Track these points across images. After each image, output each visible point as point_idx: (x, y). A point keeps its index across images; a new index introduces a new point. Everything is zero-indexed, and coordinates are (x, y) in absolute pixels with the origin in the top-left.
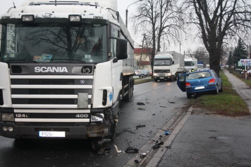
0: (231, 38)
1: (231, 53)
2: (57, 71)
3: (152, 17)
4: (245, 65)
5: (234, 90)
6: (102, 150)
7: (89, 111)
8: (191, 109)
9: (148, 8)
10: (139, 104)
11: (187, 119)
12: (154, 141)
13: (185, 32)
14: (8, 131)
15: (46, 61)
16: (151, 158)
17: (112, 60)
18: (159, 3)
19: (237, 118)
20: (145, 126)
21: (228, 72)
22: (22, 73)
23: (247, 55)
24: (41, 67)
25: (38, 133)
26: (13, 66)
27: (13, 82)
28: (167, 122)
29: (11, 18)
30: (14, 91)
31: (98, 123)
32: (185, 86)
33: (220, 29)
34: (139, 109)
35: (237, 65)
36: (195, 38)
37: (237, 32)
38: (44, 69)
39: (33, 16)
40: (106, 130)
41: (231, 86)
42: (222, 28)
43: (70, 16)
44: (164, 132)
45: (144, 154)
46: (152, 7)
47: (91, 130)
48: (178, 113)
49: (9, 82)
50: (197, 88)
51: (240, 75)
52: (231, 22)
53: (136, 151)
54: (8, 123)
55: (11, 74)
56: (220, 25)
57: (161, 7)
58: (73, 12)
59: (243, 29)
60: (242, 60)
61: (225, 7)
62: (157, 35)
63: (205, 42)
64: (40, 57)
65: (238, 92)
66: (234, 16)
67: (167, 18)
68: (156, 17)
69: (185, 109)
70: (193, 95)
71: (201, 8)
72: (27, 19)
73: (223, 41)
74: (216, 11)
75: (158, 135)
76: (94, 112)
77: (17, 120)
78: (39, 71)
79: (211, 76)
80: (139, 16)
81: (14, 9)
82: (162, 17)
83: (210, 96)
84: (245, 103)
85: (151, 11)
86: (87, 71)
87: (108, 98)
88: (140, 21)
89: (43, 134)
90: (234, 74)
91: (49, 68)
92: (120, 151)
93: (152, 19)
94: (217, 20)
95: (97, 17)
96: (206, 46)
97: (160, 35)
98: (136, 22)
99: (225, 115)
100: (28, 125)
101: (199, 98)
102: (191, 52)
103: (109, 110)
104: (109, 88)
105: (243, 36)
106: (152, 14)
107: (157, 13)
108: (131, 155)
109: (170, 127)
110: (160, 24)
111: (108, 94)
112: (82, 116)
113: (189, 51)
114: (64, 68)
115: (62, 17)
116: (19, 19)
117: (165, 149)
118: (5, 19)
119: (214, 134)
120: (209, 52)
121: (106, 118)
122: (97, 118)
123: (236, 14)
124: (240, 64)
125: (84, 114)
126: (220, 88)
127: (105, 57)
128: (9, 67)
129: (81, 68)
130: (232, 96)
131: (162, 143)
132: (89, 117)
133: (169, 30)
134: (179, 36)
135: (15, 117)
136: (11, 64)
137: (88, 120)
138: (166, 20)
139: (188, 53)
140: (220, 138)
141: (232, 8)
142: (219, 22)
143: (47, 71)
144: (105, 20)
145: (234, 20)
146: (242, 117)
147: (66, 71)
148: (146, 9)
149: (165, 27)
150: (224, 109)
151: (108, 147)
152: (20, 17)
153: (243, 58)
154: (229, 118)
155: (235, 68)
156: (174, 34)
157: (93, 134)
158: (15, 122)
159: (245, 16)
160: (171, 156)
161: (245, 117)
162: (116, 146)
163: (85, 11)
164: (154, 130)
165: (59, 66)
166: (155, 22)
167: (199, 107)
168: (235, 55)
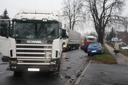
0: (109, 28)
1: (108, 34)
2: (37, 42)
3: (70, 16)
4: (115, 41)
5: (110, 53)
6: (55, 77)
7: (50, 60)
8: (91, 61)
9: (68, 11)
10: (66, 58)
11: (89, 65)
12: (76, 74)
13: (86, 24)
14: (14, 68)
15: (31, 38)
16: (76, 80)
17: (60, 38)
18: (73, 10)
19: (112, 65)
20: (71, 68)
21: (106, 44)
22: (21, 43)
23: (116, 35)
24: (30, 41)
25: (28, 69)
26: (17, 40)
27: (17, 47)
28: (80, 67)
29: (17, 19)
30: (17, 51)
31: (54, 65)
32: (87, 50)
33: (103, 23)
34: (66, 61)
35: (111, 40)
36: (91, 27)
37: (112, 26)
38: (31, 42)
39: (27, 19)
40: (57, 68)
41: (108, 51)
42: (105, 23)
43: (43, 19)
44: (80, 71)
45: (73, 79)
46: (70, 11)
47: (50, 68)
48: (85, 63)
49: (15, 47)
50: (93, 52)
51: (112, 45)
52: (109, 20)
53: (70, 77)
54: (14, 65)
55: (16, 44)
56: (104, 21)
57: (74, 11)
58: (44, 17)
59: (114, 24)
60: (114, 38)
61: (106, 13)
62: (72, 25)
63: (96, 30)
64: (29, 36)
65: (112, 53)
66: (110, 18)
67: (77, 17)
68: (72, 16)
69: (88, 61)
70: (91, 55)
71: (94, 13)
72: (24, 20)
73: (105, 29)
74: (102, 15)
75: (77, 72)
76: (52, 60)
77: (18, 63)
78: (29, 42)
79: (99, 46)
80: (63, 15)
81: (17, 15)
82: (74, 16)
83: (99, 55)
84: (115, 59)
85: (69, 13)
86: (49, 43)
87: (58, 54)
88: (64, 18)
89: (29, 70)
90: (110, 45)
91: (33, 41)
92: (63, 77)
93: (70, 17)
94: (102, 19)
95: (54, 20)
96: (97, 31)
97: (73, 25)
98: (62, 19)
99: (106, 64)
100: (23, 66)
101: (94, 56)
102: (88, 34)
103: (58, 59)
104: (58, 50)
105: (114, 27)
106: (70, 15)
107: (72, 14)
108: (68, 79)
109: (82, 68)
110: (73, 20)
111: (58, 53)
112: (47, 62)
113: (87, 33)
114: (39, 41)
115: (39, 19)
116: (20, 20)
117: (82, 77)
118: (14, 20)
119: (102, 71)
120: (98, 34)
121: (57, 63)
122: (53, 63)
123: (111, 17)
124: (112, 40)
125: (48, 61)
126: (103, 52)
127: (57, 37)
128: (16, 41)
129: (47, 41)
130: (109, 55)
131: (80, 75)
132: (50, 63)
133: (78, 23)
134: (83, 26)
135: (17, 62)
136: (16, 39)
137: (49, 64)
138: (76, 18)
139: (86, 34)
140: (105, 73)
141: (109, 14)
142: (103, 20)
143: (32, 42)
144: (57, 21)
145: (110, 19)
146: (114, 65)
147: (41, 42)
148: (67, 12)
149: (76, 21)
150: (105, 61)
151: (58, 76)
152: (21, 19)
153: (114, 37)
154: (108, 65)
155: (110, 42)
156: (80, 25)
157: (51, 70)
158: (17, 64)
159: (115, 17)
160: (85, 79)
161: (115, 65)
162: (61, 75)
163: (49, 17)
164: (75, 69)
165: (38, 40)
166: (71, 18)
167: (94, 60)
168: (110, 35)
